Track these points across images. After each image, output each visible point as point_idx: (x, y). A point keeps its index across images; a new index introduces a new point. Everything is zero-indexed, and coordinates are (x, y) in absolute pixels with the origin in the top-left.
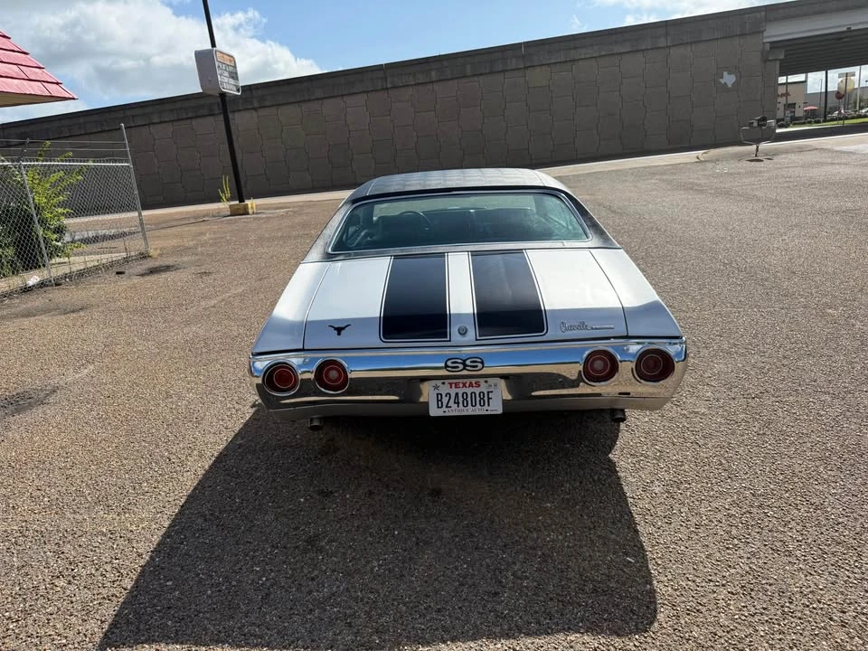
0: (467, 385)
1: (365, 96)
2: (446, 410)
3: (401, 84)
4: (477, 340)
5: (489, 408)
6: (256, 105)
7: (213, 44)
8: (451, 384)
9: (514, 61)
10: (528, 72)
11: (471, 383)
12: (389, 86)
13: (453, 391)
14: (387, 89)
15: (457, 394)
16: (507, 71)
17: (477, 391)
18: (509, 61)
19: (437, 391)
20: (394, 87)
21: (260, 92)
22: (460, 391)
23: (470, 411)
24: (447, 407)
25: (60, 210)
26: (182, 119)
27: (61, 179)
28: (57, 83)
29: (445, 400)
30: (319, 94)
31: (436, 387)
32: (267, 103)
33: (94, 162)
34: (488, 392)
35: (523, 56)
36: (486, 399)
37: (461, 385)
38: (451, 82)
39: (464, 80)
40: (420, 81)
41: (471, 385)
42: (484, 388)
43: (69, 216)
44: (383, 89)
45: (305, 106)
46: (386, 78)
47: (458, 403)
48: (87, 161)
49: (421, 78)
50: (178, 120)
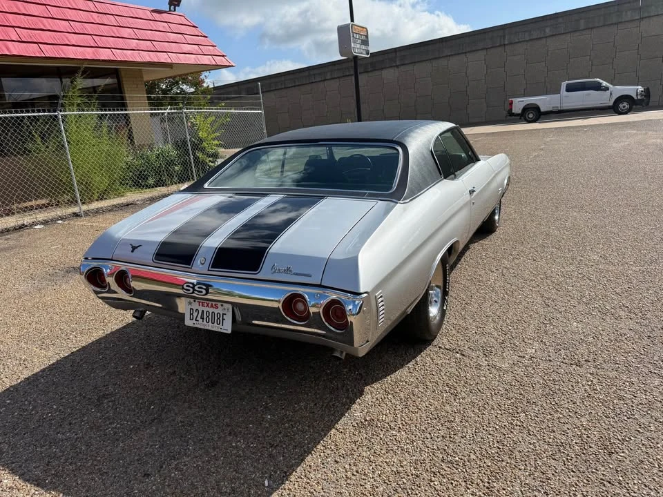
0: (210, 305)
1: (484, 52)
2: (195, 322)
3: (517, 41)
4: (209, 270)
5: (222, 327)
6: (398, 63)
7: (352, 20)
8: (199, 302)
9: (629, 13)
10: (643, 23)
11: (212, 304)
12: (506, 42)
13: (201, 308)
14: (504, 45)
15: (203, 311)
16: (621, 22)
17: (216, 311)
18: (624, 13)
19: (190, 307)
20: (511, 44)
21: (403, 53)
22: (206, 309)
23: (211, 327)
24: (196, 320)
25: (216, 142)
26: (346, 76)
27: (214, 121)
28: (223, 56)
29: (195, 314)
30: (447, 52)
31: (190, 303)
32: (407, 62)
33: (235, 109)
34: (223, 314)
35: (640, 8)
36: (221, 319)
37: (206, 305)
38: (564, 36)
39: (577, 34)
40: (534, 37)
41: (212, 306)
42: (220, 310)
43: (220, 146)
44: (500, 46)
45: (435, 63)
46: (504, 36)
47: (203, 319)
48: (231, 109)
49: (535, 35)
50: (344, 76)
